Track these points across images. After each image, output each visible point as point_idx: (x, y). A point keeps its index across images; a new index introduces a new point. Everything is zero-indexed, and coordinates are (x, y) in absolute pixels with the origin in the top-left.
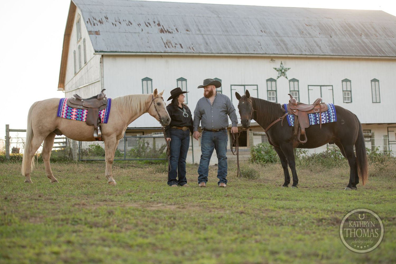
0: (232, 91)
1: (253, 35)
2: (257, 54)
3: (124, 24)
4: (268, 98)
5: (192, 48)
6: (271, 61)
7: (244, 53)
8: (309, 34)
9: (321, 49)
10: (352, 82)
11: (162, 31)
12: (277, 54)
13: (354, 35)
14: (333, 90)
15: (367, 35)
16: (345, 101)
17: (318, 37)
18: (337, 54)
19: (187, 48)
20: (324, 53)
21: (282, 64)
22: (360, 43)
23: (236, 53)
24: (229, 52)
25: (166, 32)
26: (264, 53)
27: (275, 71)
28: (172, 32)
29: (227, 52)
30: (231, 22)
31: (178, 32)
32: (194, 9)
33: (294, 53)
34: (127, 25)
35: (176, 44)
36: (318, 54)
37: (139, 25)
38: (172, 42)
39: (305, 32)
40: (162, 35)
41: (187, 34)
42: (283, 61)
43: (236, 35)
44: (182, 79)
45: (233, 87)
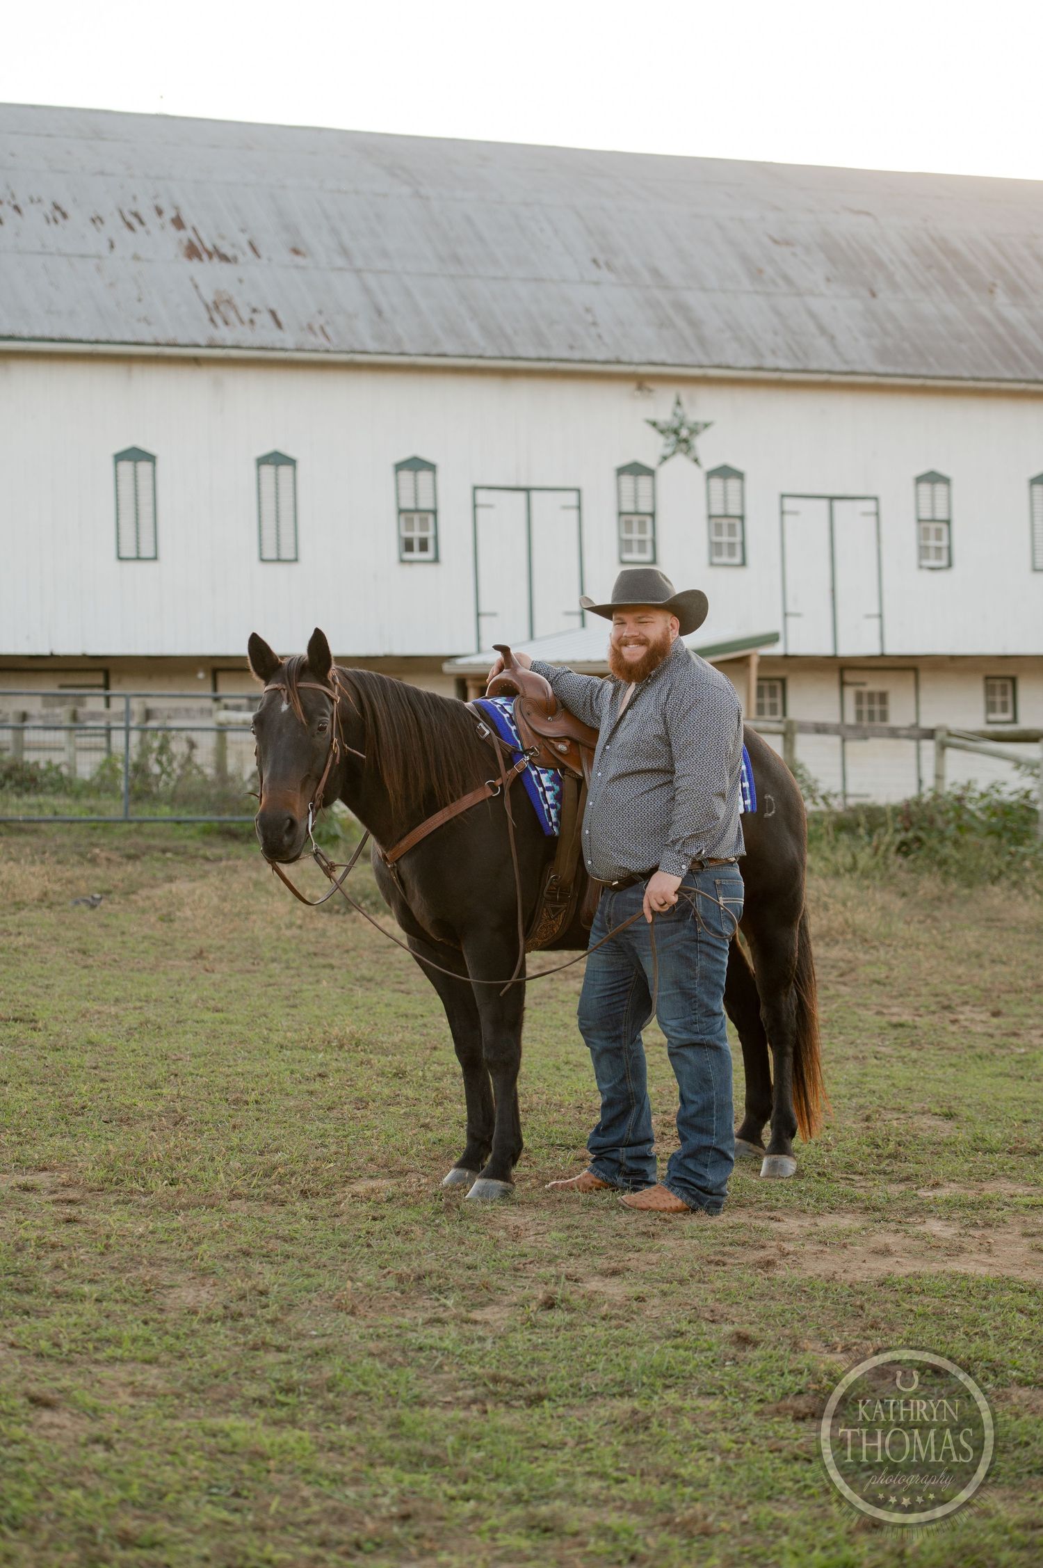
0: (479, 511)
1: (563, 281)
2: (582, 361)
3: (34, 216)
4: (622, 542)
5: (322, 329)
6: (638, 393)
7: (532, 353)
8: (787, 280)
9: (834, 347)
10: (954, 483)
11: (193, 251)
12: (664, 364)
13: (965, 287)
14: (877, 514)
15: (1015, 292)
16: (925, 563)
17: (822, 295)
18: (899, 371)
19: (302, 329)
20: (846, 362)
21: (678, 403)
22: (987, 324)
23: (497, 354)
24: (472, 352)
25: (210, 255)
26: (611, 356)
27: (652, 433)
28: (236, 259)
29: (461, 351)
30: (468, 219)
31: (259, 256)
32: (313, 153)
33: (731, 362)
34: (48, 222)
35: (254, 311)
36: (827, 366)
37: (97, 220)
38: (238, 301)
39: (769, 271)
40: (194, 266)
41: (297, 267)
42: (685, 392)
43: (495, 278)
44: (277, 459)
45: (482, 496)
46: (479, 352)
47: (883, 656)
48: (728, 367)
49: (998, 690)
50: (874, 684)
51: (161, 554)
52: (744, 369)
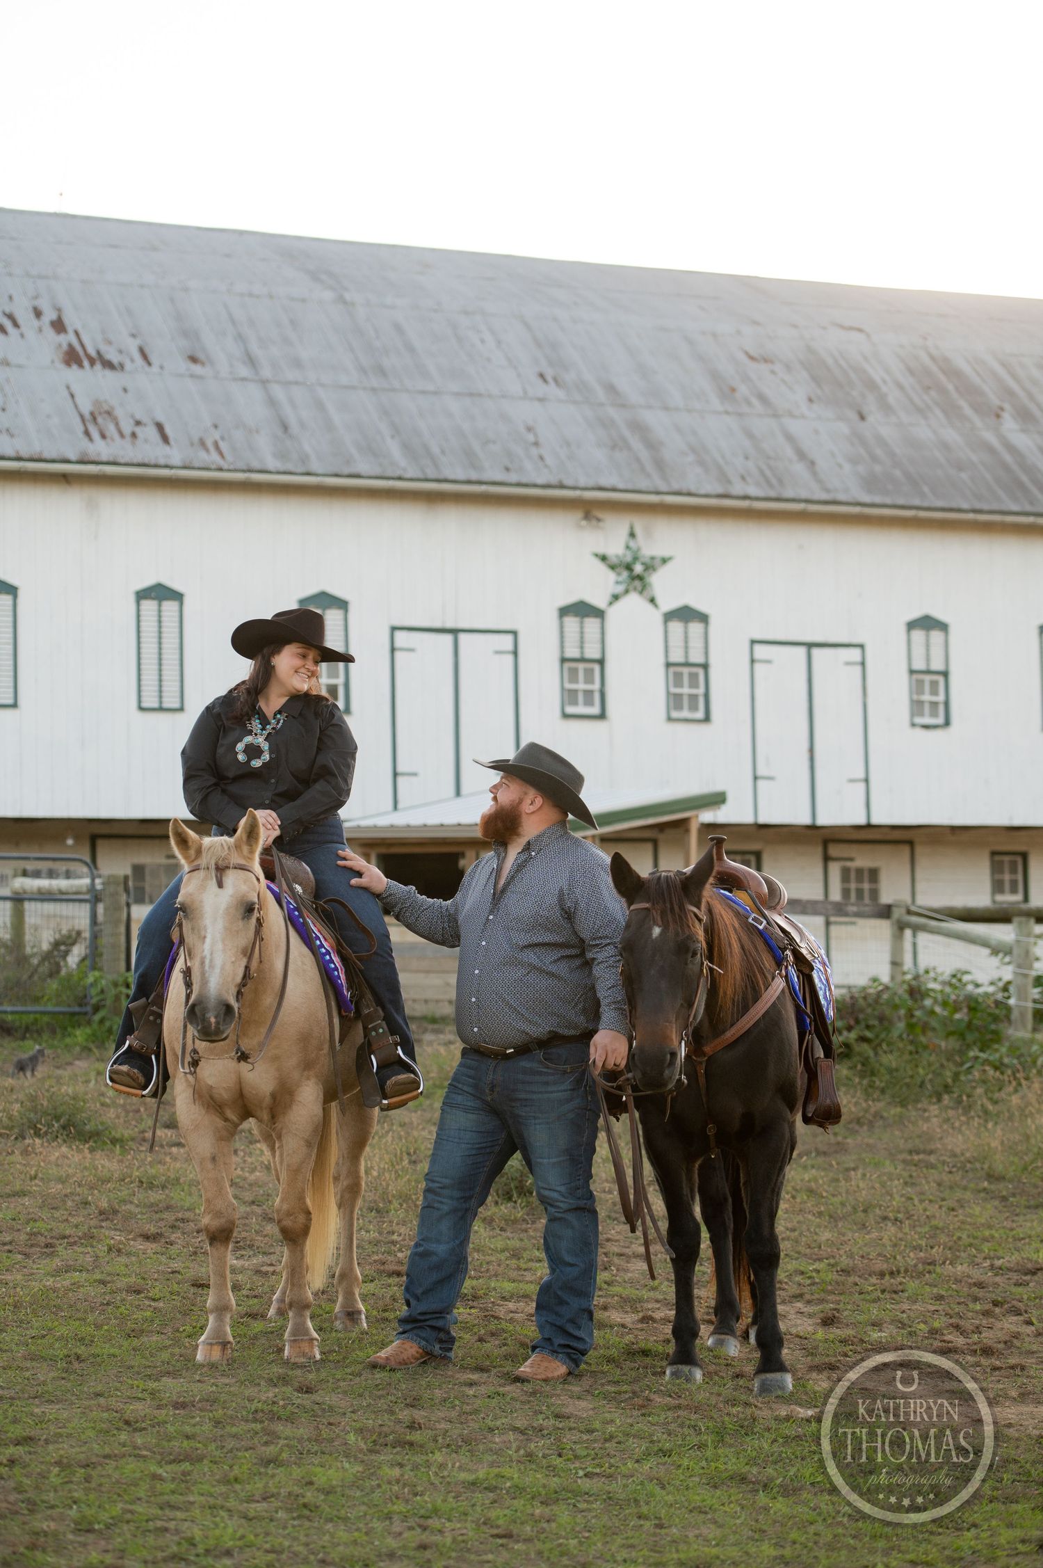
0: (398, 655)
1: (503, 396)
2: (519, 485)
4: (566, 694)
5: (216, 443)
6: (584, 523)
7: (461, 476)
8: (763, 399)
9: (815, 474)
10: (952, 630)
11: (72, 357)
12: (614, 490)
13: (968, 411)
14: (863, 664)
15: (1025, 416)
16: (918, 720)
17: (803, 417)
18: (888, 501)
19: (192, 444)
20: (828, 491)
21: (632, 535)
22: (991, 450)
23: (420, 475)
24: (389, 474)
25: (92, 362)
26: (553, 480)
27: (602, 567)
28: (122, 366)
29: (377, 471)
30: (398, 328)
31: (149, 364)
32: (228, 256)
33: (693, 489)
35: (138, 423)
36: (804, 494)
38: (119, 412)
39: (743, 389)
40: (72, 373)
41: (192, 376)
42: (639, 523)
43: (423, 392)
44: (160, 593)
45: (402, 639)
46: (398, 473)
47: (869, 826)
48: (689, 494)
49: (1007, 868)
50: (863, 860)
51: (21, 701)
52: (706, 496)
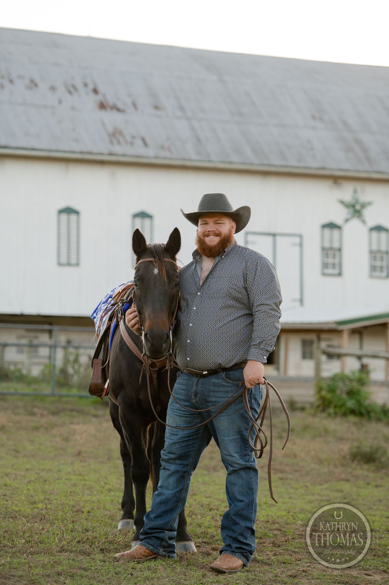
1: (296, 126)
2: (304, 168)
3: (20, 85)
4: (324, 264)
5: (168, 148)
6: (334, 186)
11: (102, 106)
12: (348, 171)
19: (158, 148)
23: (261, 163)
25: (111, 108)
26: (319, 166)
27: (341, 207)
28: (125, 111)
29: (240, 161)
30: (247, 94)
31: (137, 109)
32: (167, 58)
33: (383, 170)
34: (27, 88)
35: (133, 138)
37: (53, 88)
38: (125, 132)
41: (157, 116)
42: (359, 186)
43: (260, 124)
44: (143, 215)
45: (250, 237)
46: (250, 162)
48: (382, 173)
51: (81, 263)
